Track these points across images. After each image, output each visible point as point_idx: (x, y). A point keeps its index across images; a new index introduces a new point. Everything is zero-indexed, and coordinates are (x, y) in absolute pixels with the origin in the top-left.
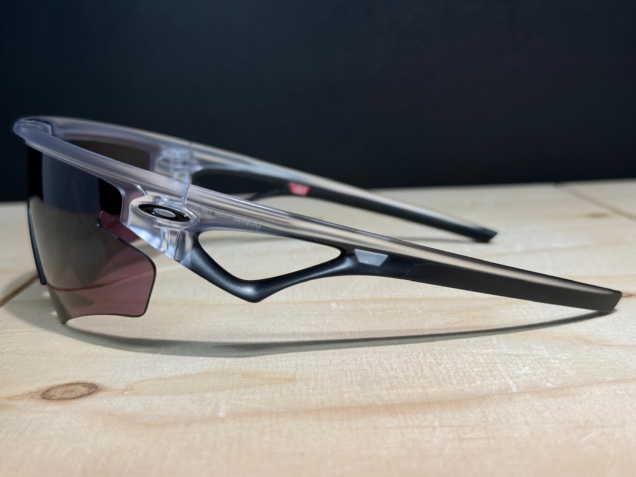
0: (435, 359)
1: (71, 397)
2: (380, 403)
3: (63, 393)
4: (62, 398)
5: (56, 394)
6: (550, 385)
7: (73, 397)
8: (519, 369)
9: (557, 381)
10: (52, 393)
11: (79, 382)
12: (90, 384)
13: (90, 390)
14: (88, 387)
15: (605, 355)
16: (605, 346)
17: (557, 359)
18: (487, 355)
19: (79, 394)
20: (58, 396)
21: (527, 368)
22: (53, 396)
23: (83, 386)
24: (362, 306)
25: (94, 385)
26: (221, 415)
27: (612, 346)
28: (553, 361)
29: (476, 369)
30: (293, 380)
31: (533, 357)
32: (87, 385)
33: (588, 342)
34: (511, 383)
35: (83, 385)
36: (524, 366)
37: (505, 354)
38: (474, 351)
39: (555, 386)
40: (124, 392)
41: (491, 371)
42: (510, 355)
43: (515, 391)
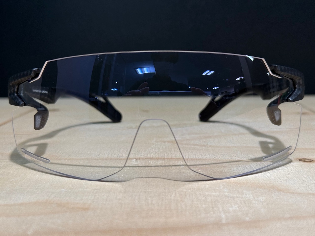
0: (181, 198)
2: (134, 228)
6: (247, 219)
9: (253, 216)
15: (288, 199)
16: (289, 193)
17: (257, 201)
18: (214, 196)
21: (236, 206)
24: (150, 162)
26: (29, 233)
27: (293, 193)
28: (254, 202)
29: (204, 206)
30: (87, 209)
31: (242, 199)
33: (279, 190)
34: (223, 216)
36: (235, 205)
37: (226, 196)
38: (207, 193)
39: (251, 220)
41: (213, 208)
42: (228, 197)
43: (224, 221)
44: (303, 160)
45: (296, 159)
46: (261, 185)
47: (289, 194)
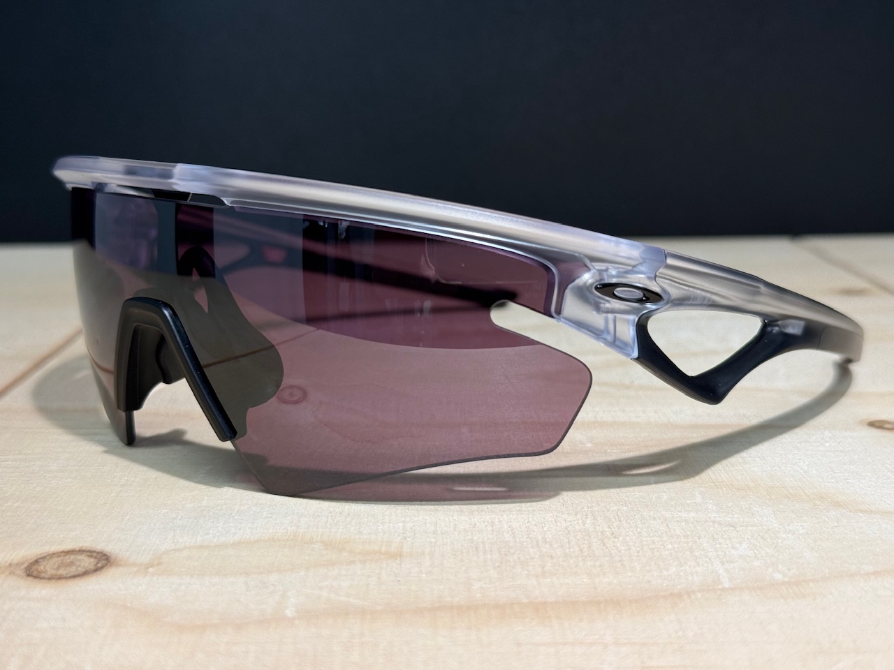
0: (609, 527)
1: (69, 575)
2: (526, 601)
3: (58, 568)
4: (56, 575)
5: (48, 569)
6: (778, 576)
7: (72, 574)
8: (734, 548)
9: (789, 570)
10: (41, 568)
11: (84, 548)
12: (98, 553)
13: (98, 563)
14: (95, 558)
15: (861, 528)
16: (861, 511)
17: (790, 531)
18: (687, 521)
19: (81, 570)
20: (50, 572)
21: (745, 546)
22: (43, 572)
23: (88, 556)
25: (105, 555)
26: (289, 613)
27: (872, 512)
28: (785, 536)
29: (670, 546)
30: (398, 555)
31: (754, 528)
32: (95, 554)
33: (837, 505)
34: (721, 571)
35: (88, 554)
36: (740, 543)
37: (714, 522)
38: (668, 515)
39: (787, 579)
40: (148, 568)
41: (691, 550)
42: (720, 524)
43: (727, 585)
44: (877, 424)
45: (861, 423)
46: (791, 491)
47: (861, 515)
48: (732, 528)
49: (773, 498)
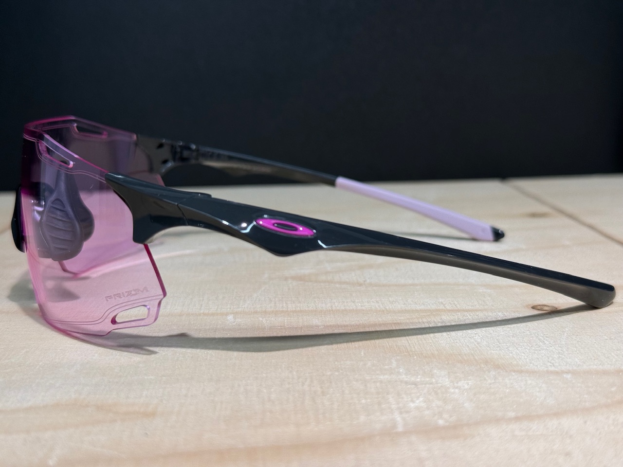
2: (241, 447)
8: (413, 401)
9: (451, 416)
15: (512, 384)
17: (457, 388)
18: (381, 382)
21: (421, 399)
26: (52, 462)
27: (522, 371)
28: (452, 391)
31: (431, 386)
34: (399, 419)
36: (418, 398)
37: (401, 382)
39: (447, 424)
41: (380, 404)
42: (406, 383)
43: (400, 429)
44: (539, 307)
45: (527, 306)
46: (465, 357)
47: (514, 374)
48: (413, 386)
49: (450, 362)
